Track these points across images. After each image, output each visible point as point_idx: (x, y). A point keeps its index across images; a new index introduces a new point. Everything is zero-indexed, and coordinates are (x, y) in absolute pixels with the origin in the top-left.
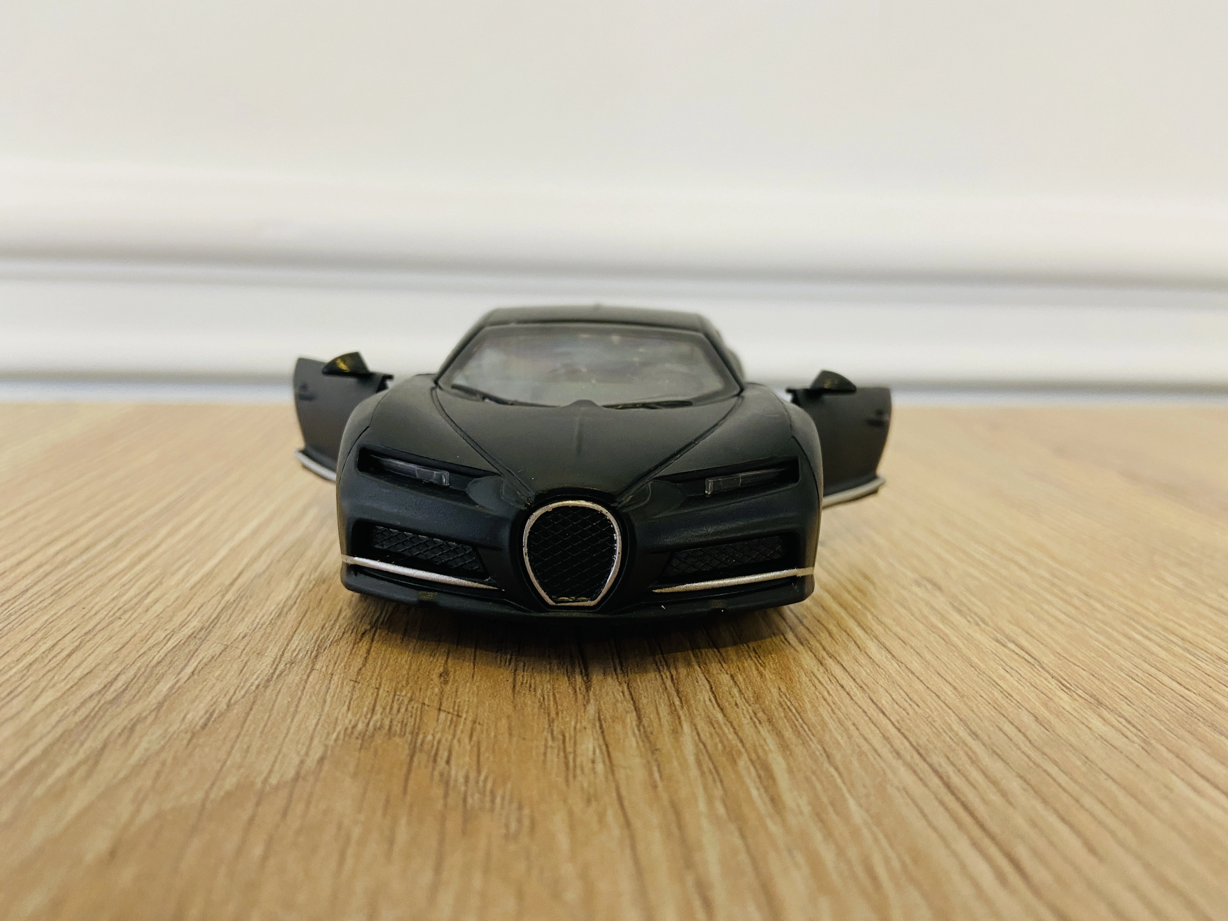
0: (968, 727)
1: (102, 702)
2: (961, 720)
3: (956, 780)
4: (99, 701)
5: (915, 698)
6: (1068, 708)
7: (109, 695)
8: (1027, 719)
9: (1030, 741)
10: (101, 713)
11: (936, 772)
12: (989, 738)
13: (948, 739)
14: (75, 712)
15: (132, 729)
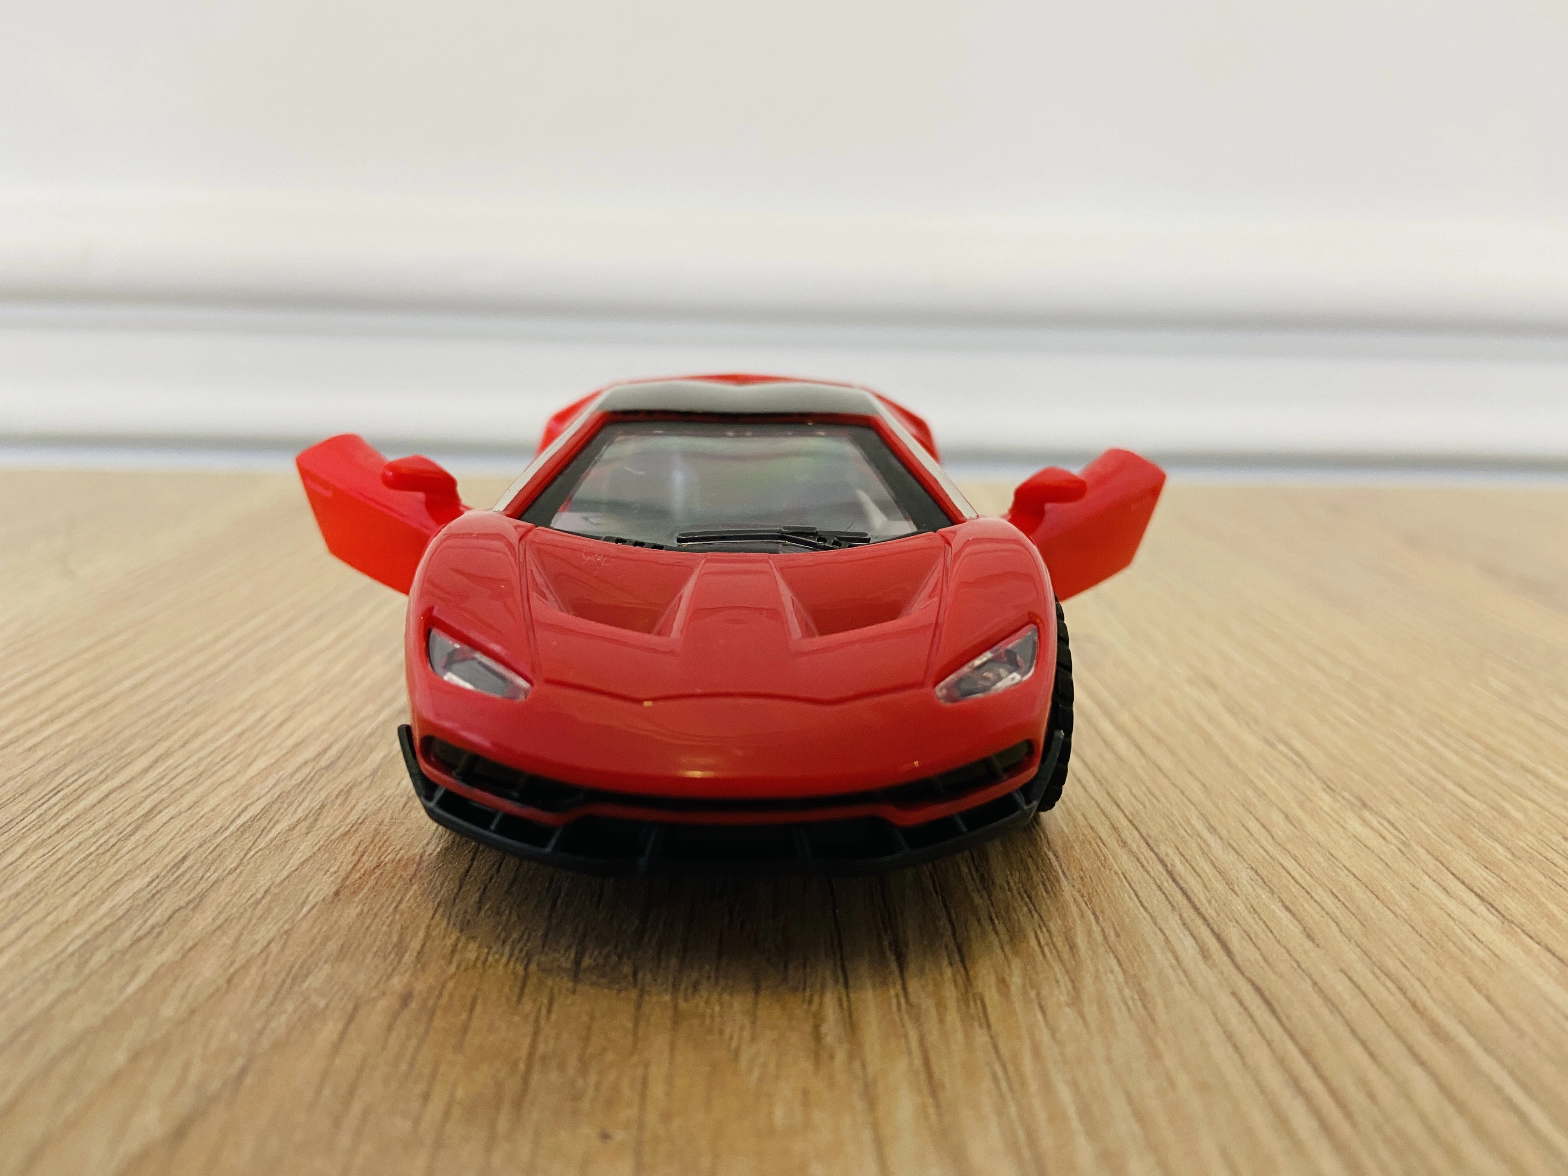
0: (1208, 822)
1: (317, 768)
2: (1202, 815)
3: (1180, 868)
4: (314, 768)
5: (1157, 793)
6: (1326, 808)
7: (323, 762)
8: (1276, 817)
9: (1273, 837)
10: (317, 777)
11: (1162, 861)
12: (1229, 831)
13: (1182, 831)
14: (292, 776)
15: (349, 791)
